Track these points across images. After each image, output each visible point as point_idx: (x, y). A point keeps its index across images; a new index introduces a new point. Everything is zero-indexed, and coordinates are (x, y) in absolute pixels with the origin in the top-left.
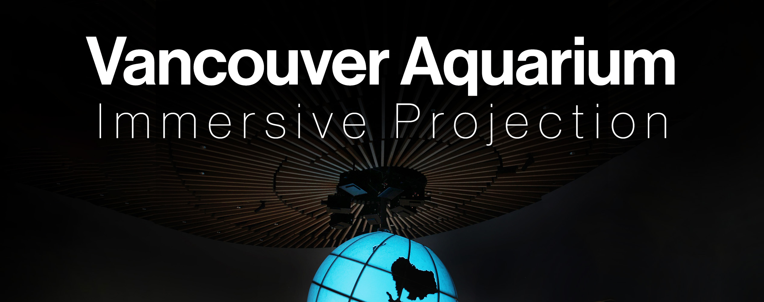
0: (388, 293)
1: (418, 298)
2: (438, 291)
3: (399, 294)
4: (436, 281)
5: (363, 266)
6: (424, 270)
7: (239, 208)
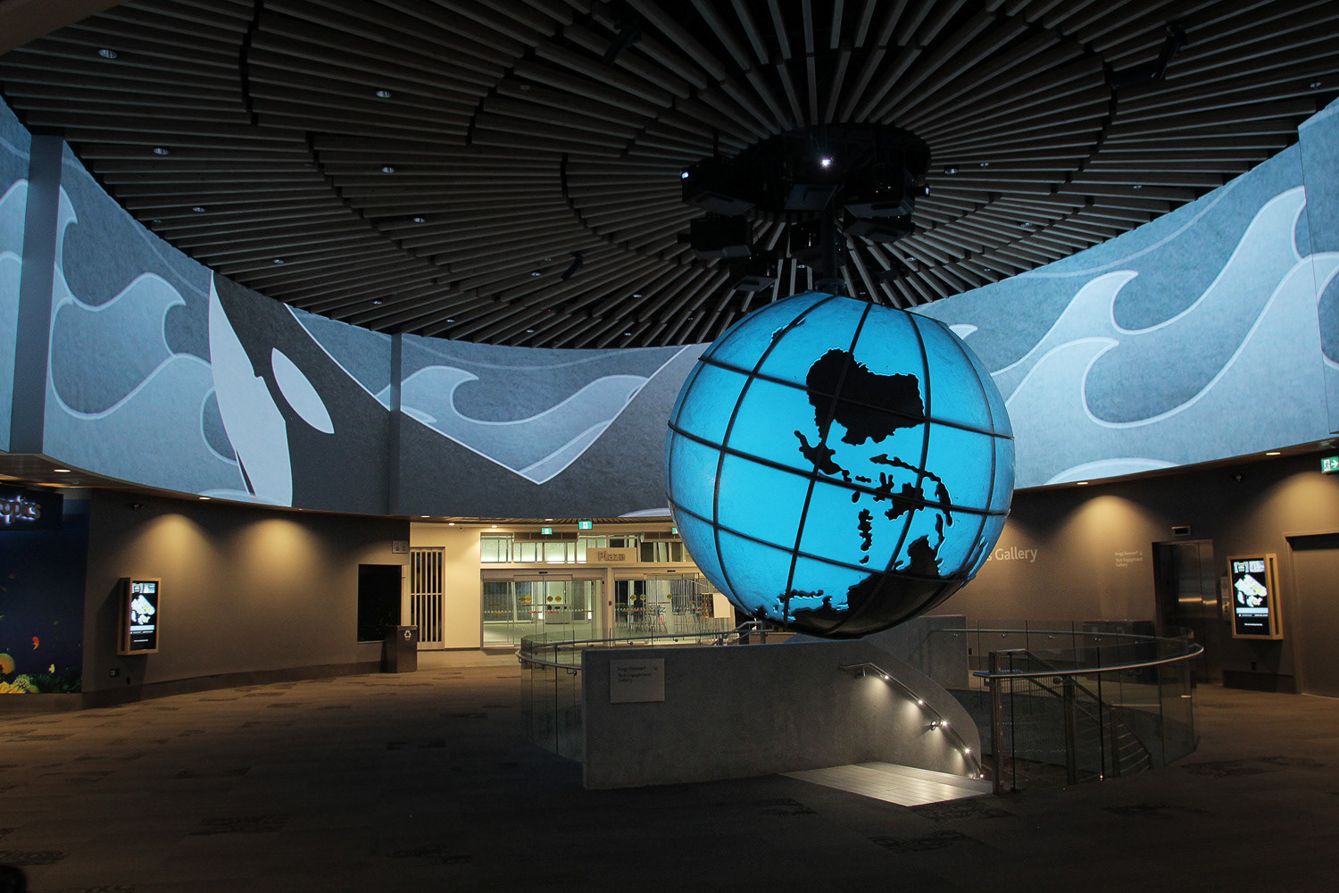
0: (797, 434)
1: (869, 439)
2: (927, 420)
3: (824, 433)
4: (922, 396)
5: (746, 378)
6: (889, 372)
7: (536, 276)
